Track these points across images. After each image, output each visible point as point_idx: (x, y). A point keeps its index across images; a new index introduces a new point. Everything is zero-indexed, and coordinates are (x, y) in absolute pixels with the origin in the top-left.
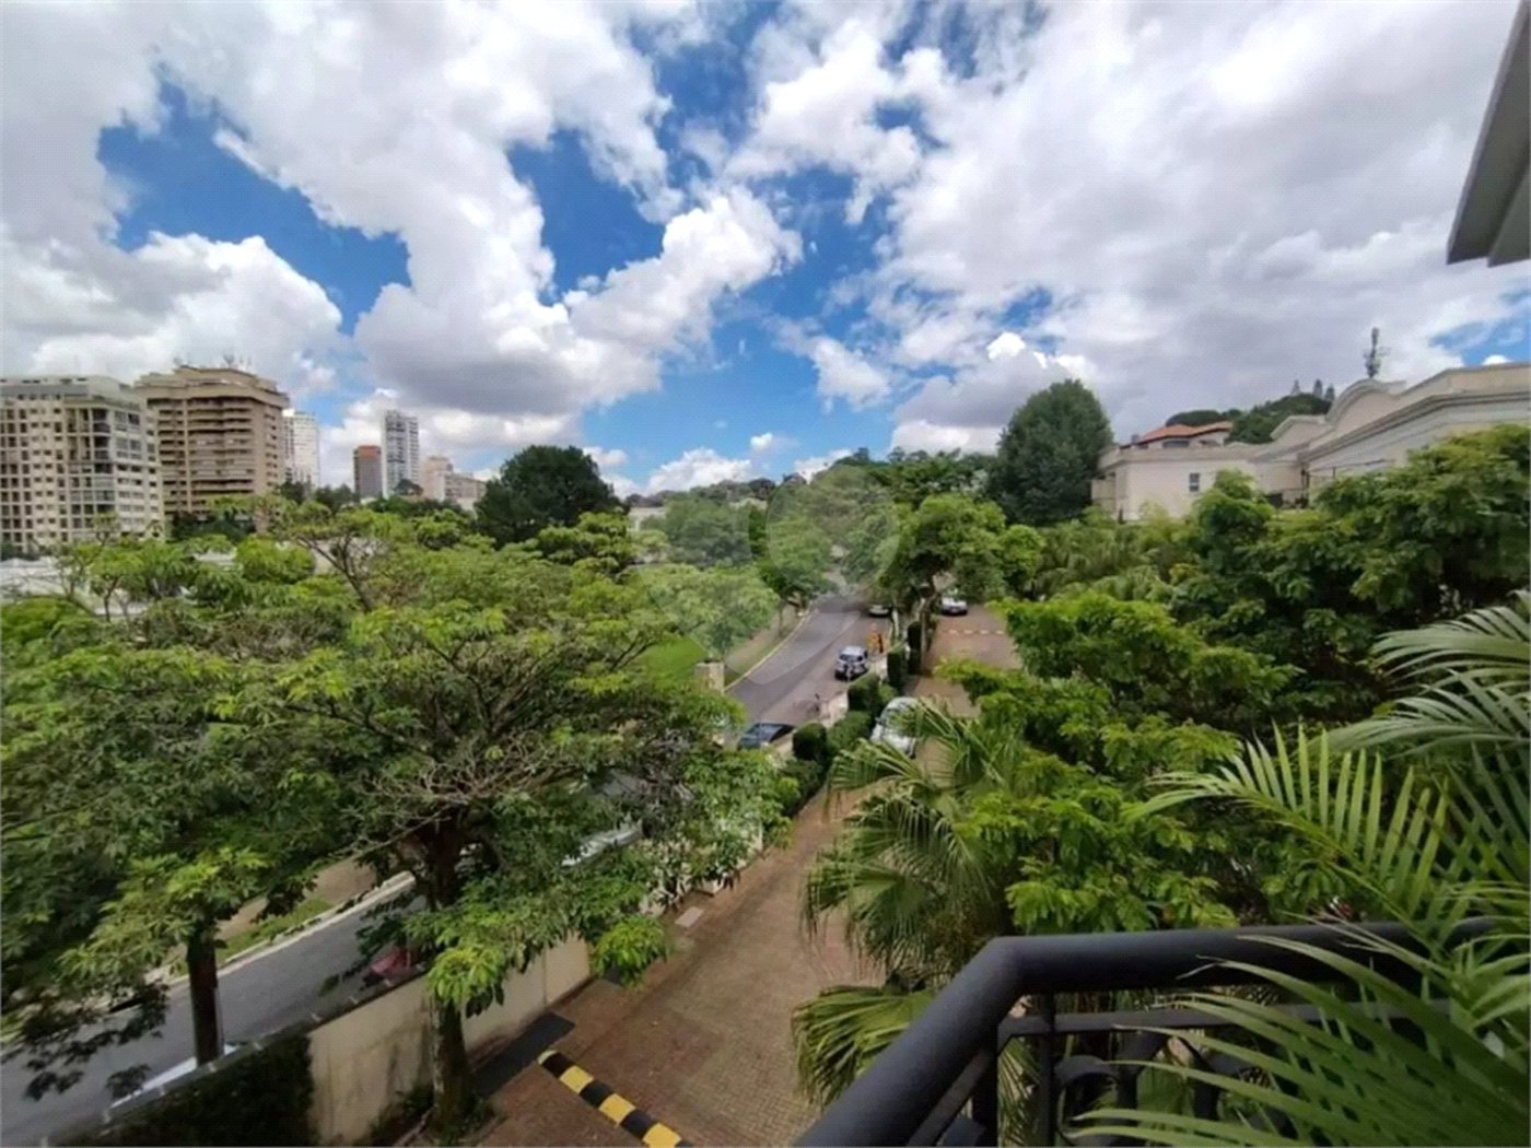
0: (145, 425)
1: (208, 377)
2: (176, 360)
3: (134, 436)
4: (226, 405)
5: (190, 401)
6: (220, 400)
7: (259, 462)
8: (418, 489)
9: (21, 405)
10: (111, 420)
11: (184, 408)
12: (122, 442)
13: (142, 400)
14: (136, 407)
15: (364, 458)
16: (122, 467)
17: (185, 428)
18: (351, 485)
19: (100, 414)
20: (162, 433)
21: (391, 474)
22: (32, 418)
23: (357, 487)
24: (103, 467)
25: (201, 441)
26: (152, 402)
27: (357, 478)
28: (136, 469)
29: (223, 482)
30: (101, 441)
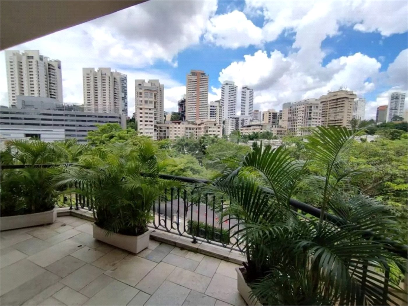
0: (320, 108)
1: (335, 94)
2: (328, 91)
3: (317, 111)
4: (339, 100)
5: (330, 101)
6: (337, 99)
7: (345, 114)
8: (401, 119)
9: (298, 107)
10: (313, 108)
11: (328, 103)
12: (314, 113)
13: (319, 102)
14: (318, 104)
15: (381, 110)
16: (314, 119)
17: (328, 108)
18: (375, 119)
19: (311, 107)
20: (323, 109)
21: (390, 114)
22: (299, 110)
23: (377, 119)
24: (310, 119)
25: (331, 110)
26: (321, 102)
27: (377, 117)
28: (316, 119)
29: (335, 121)
30: (310, 113)
